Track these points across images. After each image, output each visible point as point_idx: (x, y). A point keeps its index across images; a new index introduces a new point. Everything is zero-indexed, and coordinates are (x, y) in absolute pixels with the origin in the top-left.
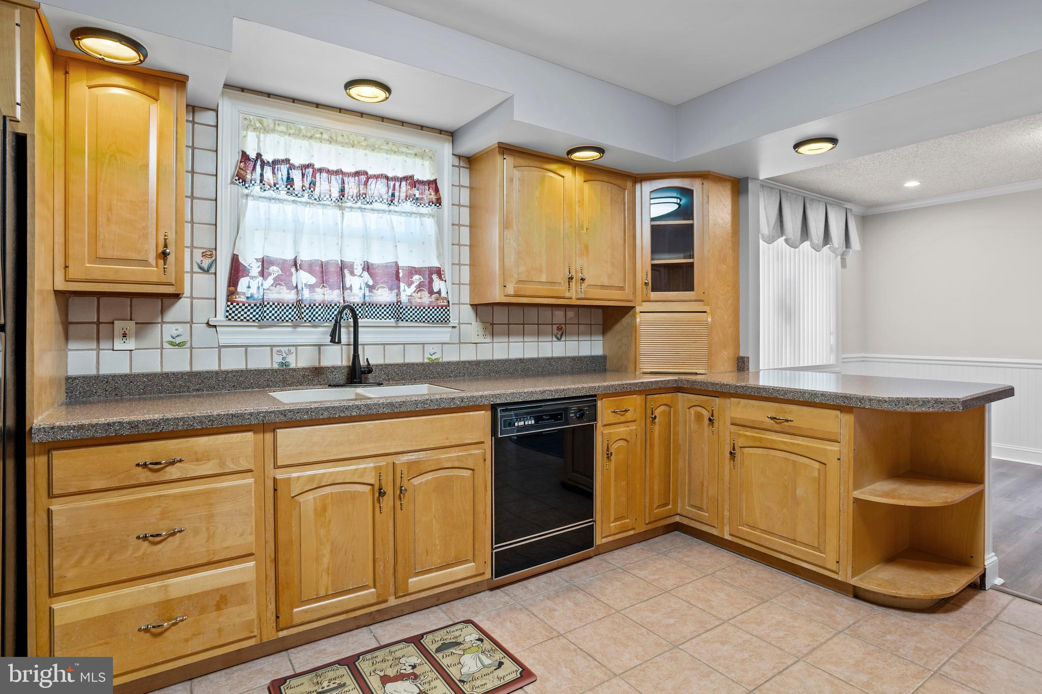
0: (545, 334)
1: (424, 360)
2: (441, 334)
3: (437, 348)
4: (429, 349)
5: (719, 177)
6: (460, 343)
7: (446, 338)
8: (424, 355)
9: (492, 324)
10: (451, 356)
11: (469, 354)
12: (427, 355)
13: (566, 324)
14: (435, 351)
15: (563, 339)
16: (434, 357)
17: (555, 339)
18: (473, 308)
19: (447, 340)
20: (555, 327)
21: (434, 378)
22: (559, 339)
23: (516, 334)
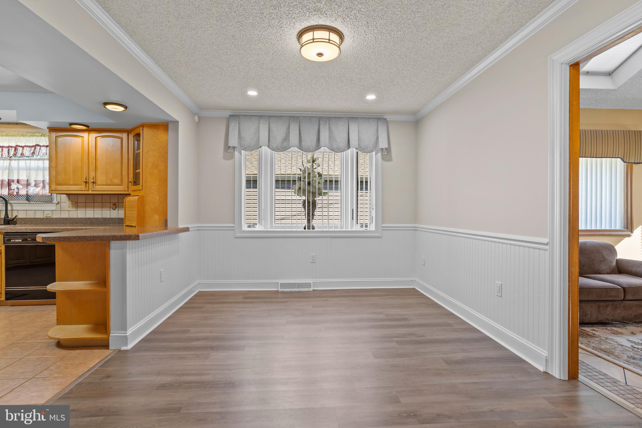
0: (106, 207)
1: (44, 216)
2: (52, 207)
3: (49, 212)
4: (46, 213)
5: (152, 125)
6: (61, 210)
7: (54, 208)
8: (44, 215)
9: (77, 203)
10: (56, 215)
11: (65, 215)
12: (45, 215)
13: (118, 203)
14: (49, 213)
15: (117, 209)
16: (48, 216)
17: (111, 209)
18: (67, 196)
19: (54, 209)
20: (112, 204)
21: (46, 224)
22: (114, 210)
23: (90, 207)
